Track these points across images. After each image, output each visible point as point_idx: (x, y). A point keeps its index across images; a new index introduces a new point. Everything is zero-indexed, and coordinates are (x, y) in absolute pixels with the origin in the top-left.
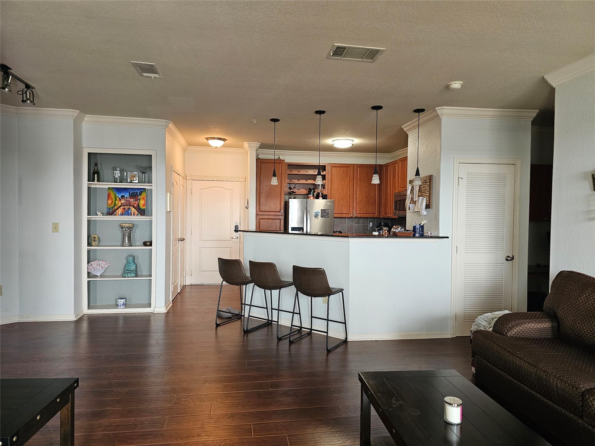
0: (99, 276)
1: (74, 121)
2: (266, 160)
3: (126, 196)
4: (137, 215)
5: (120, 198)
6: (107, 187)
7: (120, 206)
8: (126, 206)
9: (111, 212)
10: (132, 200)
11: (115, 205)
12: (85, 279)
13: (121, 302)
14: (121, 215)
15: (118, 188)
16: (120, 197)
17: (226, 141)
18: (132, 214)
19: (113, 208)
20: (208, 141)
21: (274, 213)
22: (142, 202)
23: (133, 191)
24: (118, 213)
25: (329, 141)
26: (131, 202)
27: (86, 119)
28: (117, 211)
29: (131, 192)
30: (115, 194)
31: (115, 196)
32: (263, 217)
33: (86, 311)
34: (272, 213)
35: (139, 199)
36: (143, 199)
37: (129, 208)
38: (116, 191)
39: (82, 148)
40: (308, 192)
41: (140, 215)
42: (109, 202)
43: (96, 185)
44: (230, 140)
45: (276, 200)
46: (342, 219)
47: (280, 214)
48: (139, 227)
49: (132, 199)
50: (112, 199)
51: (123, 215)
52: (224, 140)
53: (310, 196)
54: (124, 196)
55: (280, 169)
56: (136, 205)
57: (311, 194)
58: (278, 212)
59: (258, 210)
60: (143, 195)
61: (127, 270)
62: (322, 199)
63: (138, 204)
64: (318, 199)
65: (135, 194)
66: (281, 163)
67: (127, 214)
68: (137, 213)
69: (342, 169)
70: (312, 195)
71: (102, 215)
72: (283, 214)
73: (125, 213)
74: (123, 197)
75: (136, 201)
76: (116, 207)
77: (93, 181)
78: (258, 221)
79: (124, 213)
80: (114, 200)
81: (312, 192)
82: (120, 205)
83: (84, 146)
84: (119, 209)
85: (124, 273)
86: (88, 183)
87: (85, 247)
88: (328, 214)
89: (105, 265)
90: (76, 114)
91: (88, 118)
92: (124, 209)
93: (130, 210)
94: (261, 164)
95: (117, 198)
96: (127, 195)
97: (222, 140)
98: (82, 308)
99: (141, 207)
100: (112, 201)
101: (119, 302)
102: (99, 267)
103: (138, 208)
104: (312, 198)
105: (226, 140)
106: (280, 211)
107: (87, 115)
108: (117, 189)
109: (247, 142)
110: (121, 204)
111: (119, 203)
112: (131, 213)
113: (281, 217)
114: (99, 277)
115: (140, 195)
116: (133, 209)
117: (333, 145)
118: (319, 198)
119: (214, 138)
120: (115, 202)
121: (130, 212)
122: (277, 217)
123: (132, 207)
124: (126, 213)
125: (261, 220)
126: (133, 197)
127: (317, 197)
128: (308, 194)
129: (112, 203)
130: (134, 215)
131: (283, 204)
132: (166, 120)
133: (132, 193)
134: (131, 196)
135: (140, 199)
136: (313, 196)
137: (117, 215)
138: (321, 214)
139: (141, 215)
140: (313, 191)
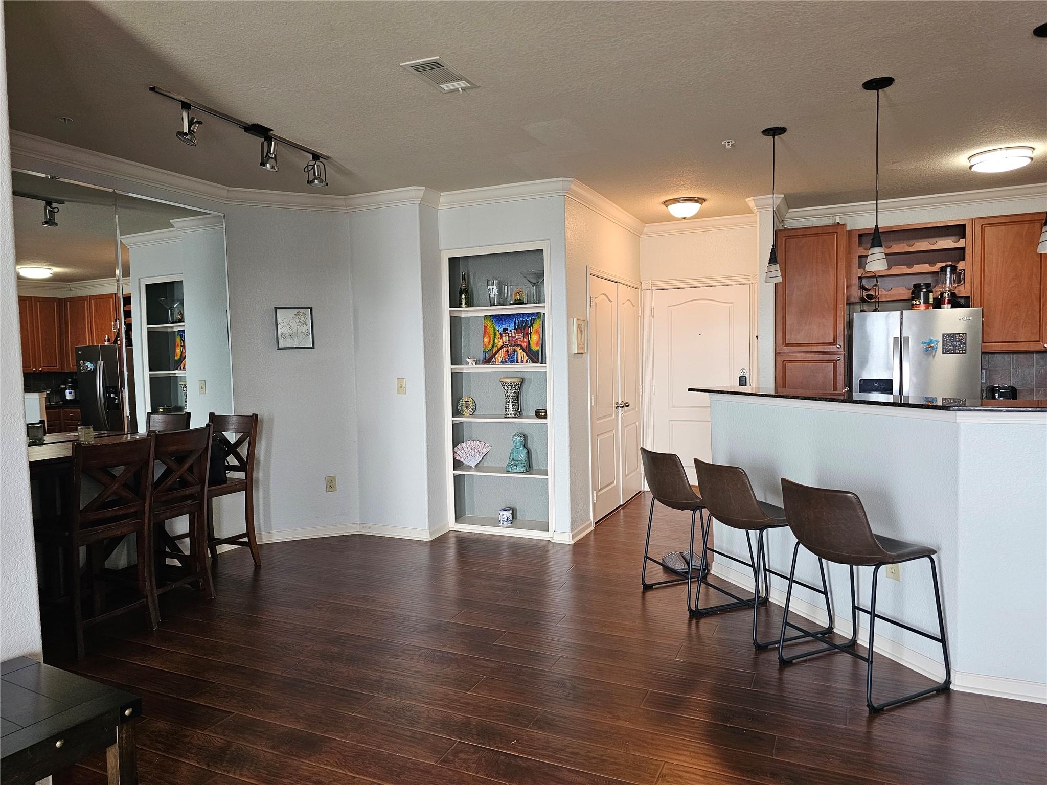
0: (474, 467)
1: (420, 205)
2: (798, 231)
3: (509, 329)
4: (527, 362)
5: (500, 334)
6: (483, 314)
7: (501, 347)
8: (510, 346)
9: (488, 360)
10: (519, 335)
11: (493, 346)
12: (450, 473)
13: (505, 516)
14: (503, 363)
15: (498, 315)
16: (501, 331)
17: (705, 204)
18: (519, 361)
19: (492, 351)
20: (667, 207)
21: (820, 348)
22: (535, 339)
23: (521, 319)
24: (498, 360)
25: (960, 160)
26: (517, 339)
27: (442, 200)
28: (497, 355)
29: (517, 322)
30: (493, 326)
31: (494, 330)
32: (792, 357)
33: (453, 525)
34: (815, 348)
35: (529, 334)
36: (536, 332)
37: (515, 351)
38: (495, 322)
39: (441, 251)
40: (912, 294)
41: (530, 361)
42: (486, 340)
43: (465, 312)
44: (714, 200)
45: (824, 317)
46: (1021, 356)
47: (834, 348)
48: (533, 383)
49: (519, 333)
50: (489, 336)
51: (505, 362)
52: (700, 200)
53: (917, 302)
54: (507, 329)
55: (833, 246)
56: (524, 345)
57: (919, 298)
58: (830, 344)
59: (780, 342)
60: (537, 324)
61: (513, 460)
62: (952, 307)
63: (529, 341)
64: (940, 308)
65: (525, 324)
66: (837, 232)
67: (511, 361)
68: (527, 358)
69: (1016, 228)
70: (922, 301)
71: (474, 363)
72: (841, 349)
73: (509, 359)
74: (505, 330)
75: (524, 336)
76: (495, 350)
77: (460, 305)
78: (780, 367)
79: (507, 360)
80: (492, 336)
81: (922, 293)
82: (502, 345)
83: (441, 248)
84: (500, 353)
85: (509, 465)
86: (450, 311)
87: (448, 419)
88: (965, 344)
89: (484, 449)
90: (421, 194)
91: (445, 199)
92: (507, 351)
93: (516, 353)
94: (787, 240)
95: (497, 334)
96: (511, 327)
97: (696, 201)
98: (447, 520)
99: (533, 347)
100: (490, 338)
101: (501, 515)
102: (473, 452)
103: (528, 350)
104: (922, 307)
105: (704, 200)
106: (834, 343)
107: (442, 194)
108: (497, 318)
109: (751, 198)
110: (503, 343)
111: (499, 342)
112: (517, 359)
113: (836, 357)
114: (473, 470)
115: (532, 325)
116: (521, 351)
117: (971, 167)
118: (942, 306)
119: (677, 201)
120: (494, 341)
121: (515, 357)
122: (827, 357)
123: (519, 348)
124: (511, 359)
125: (789, 365)
126: (521, 330)
127: (938, 304)
128: (913, 299)
129: (490, 342)
130: (522, 361)
131: (841, 326)
132: (565, 179)
133: (519, 323)
134: (517, 329)
135: (531, 333)
136: (927, 301)
137: (497, 363)
138: (943, 346)
139: (533, 361)
140: (924, 290)
